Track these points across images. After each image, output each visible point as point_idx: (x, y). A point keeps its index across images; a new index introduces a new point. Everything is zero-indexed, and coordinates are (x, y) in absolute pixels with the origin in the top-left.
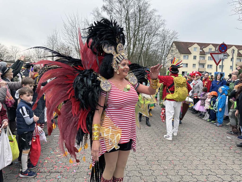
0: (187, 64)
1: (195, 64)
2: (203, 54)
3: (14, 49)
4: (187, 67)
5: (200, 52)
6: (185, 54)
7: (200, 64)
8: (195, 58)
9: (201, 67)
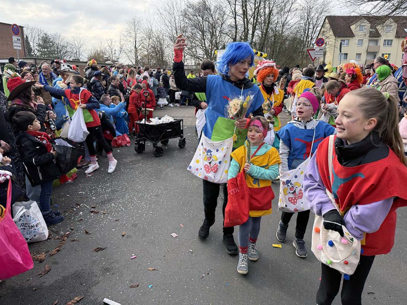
0: (347, 54)
1: (360, 54)
2: (375, 35)
3: (76, 42)
4: (346, 58)
5: (371, 32)
6: (344, 37)
7: (368, 53)
8: (361, 42)
9: (370, 58)
